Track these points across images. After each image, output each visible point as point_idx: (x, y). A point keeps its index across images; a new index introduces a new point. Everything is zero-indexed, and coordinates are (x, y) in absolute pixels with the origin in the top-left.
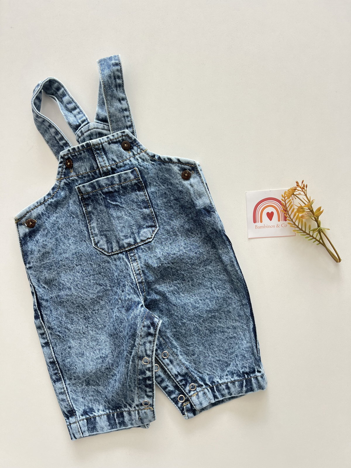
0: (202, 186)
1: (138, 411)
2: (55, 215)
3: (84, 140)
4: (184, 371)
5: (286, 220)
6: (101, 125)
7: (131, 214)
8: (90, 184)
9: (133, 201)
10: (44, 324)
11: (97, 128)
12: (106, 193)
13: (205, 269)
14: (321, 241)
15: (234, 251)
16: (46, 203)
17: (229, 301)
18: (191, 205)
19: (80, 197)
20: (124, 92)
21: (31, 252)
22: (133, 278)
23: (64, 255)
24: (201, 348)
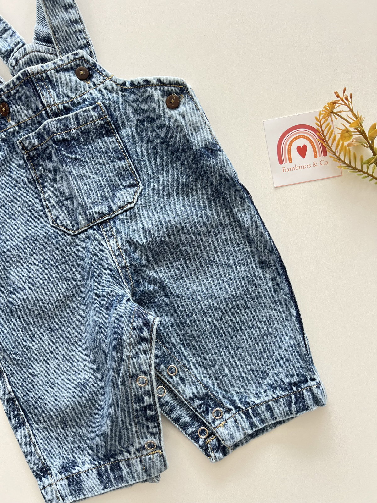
0: (198, 115)
1: (140, 458)
3: (19, 70)
4: (203, 391)
5: (325, 155)
6: (43, 47)
7: (100, 171)
8: (35, 134)
9: (101, 152)
11: (37, 51)
12: (59, 142)
13: (217, 239)
15: (256, 206)
17: (256, 281)
18: (185, 146)
19: (25, 156)
22: (112, 263)
23: (10, 242)
24: (224, 355)
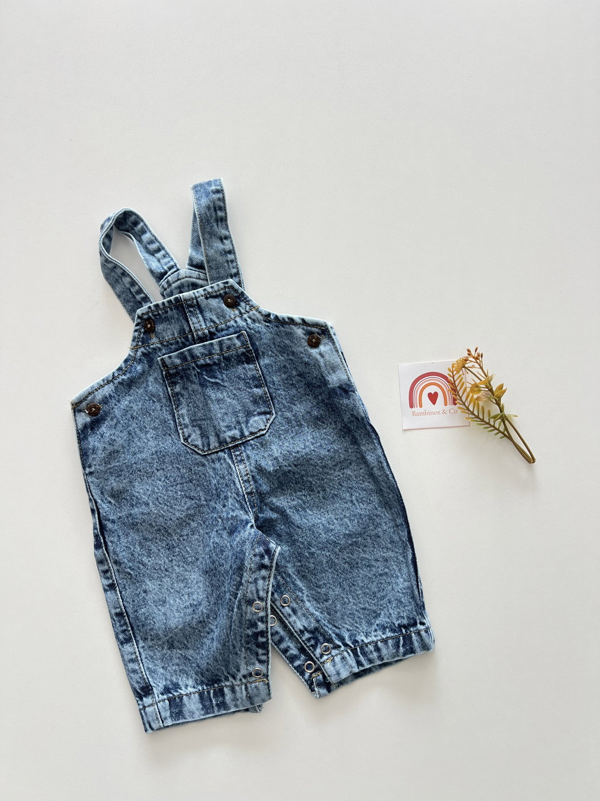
0: (337, 356)
1: (246, 685)
2: (128, 398)
3: (171, 294)
4: (313, 625)
5: (455, 404)
6: (195, 273)
7: (237, 396)
8: (178, 354)
9: (240, 378)
10: (109, 556)
11: (190, 277)
12: (202, 367)
13: (343, 474)
14: (506, 433)
15: (383, 447)
16: (116, 382)
17: (377, 520)
18: (321, 382)
19: (164, 373)
20: (227, 228)
21: (93, 451)
22: (239, 487)
23: (139, 456)
24: (338, 590)
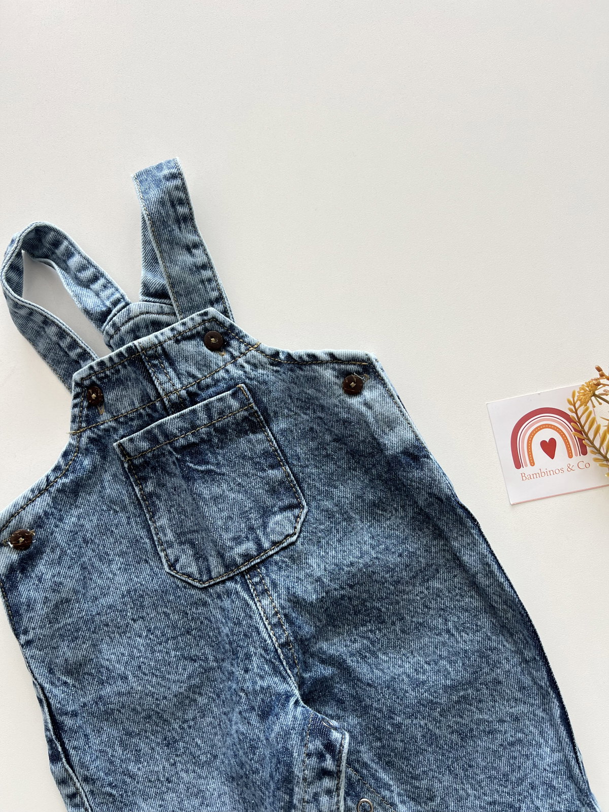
0: (392, 404)
2: (75, 512)
3: (122, 342)
5: (584, 453)
6: (155, 306)
7: (243, 487)
8: (144, 433)
9: (244, 457)
10: (74, 771)
11: (147, 313)
12: (182, 450)
13: (427, 589)
15: (488, 540)
16: (53, 490)
17: (493, 656)
18: (373, 448)
19: (126, 465)
20: (195, 231)
21: (29, 606)
22: (267, 638)
23: (102, 601)
24: (447, 779)
